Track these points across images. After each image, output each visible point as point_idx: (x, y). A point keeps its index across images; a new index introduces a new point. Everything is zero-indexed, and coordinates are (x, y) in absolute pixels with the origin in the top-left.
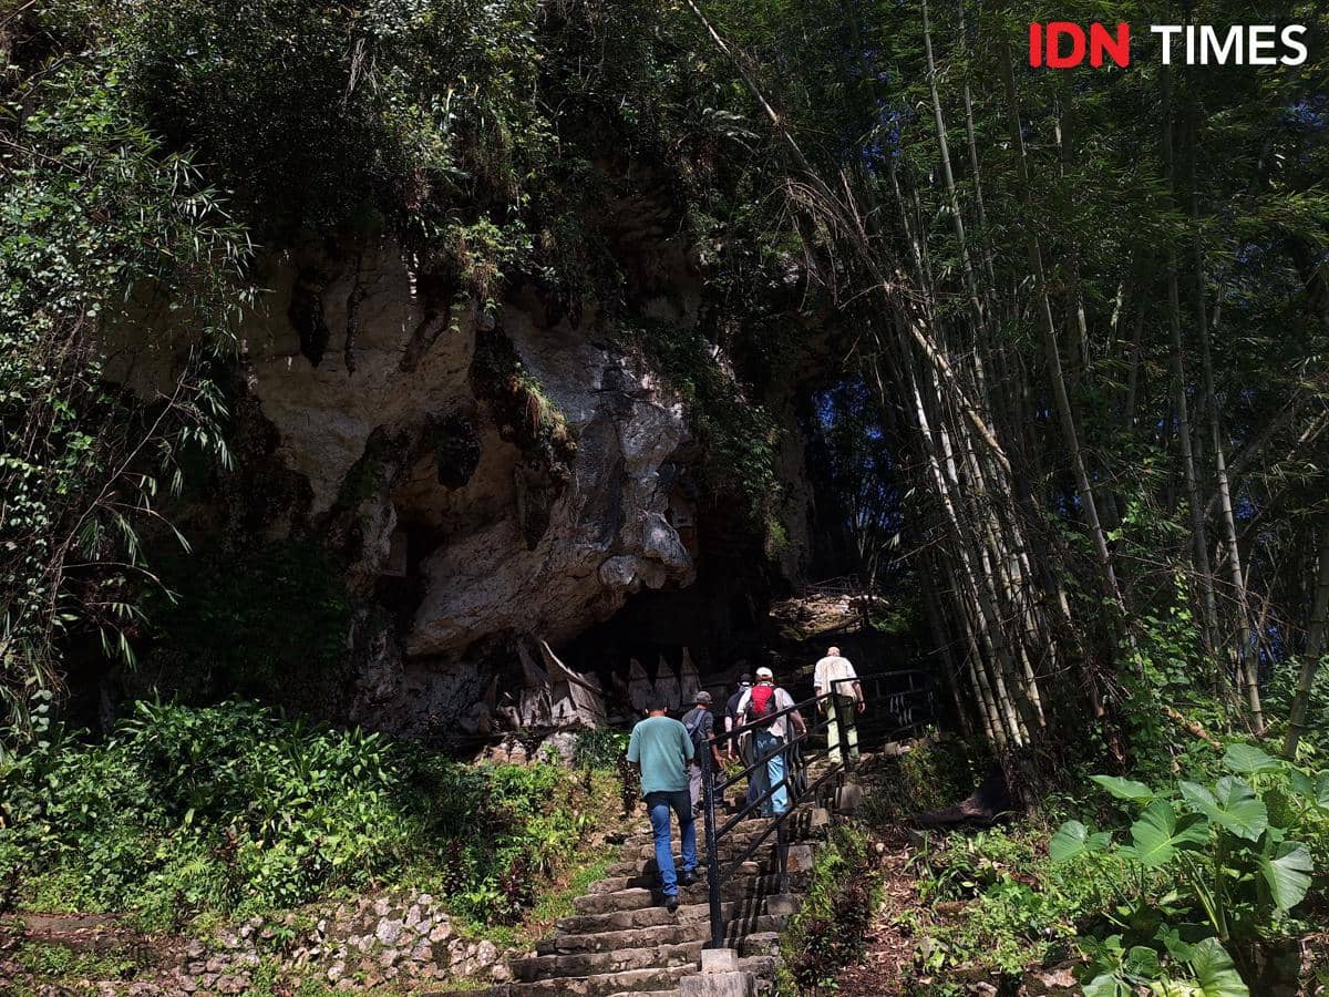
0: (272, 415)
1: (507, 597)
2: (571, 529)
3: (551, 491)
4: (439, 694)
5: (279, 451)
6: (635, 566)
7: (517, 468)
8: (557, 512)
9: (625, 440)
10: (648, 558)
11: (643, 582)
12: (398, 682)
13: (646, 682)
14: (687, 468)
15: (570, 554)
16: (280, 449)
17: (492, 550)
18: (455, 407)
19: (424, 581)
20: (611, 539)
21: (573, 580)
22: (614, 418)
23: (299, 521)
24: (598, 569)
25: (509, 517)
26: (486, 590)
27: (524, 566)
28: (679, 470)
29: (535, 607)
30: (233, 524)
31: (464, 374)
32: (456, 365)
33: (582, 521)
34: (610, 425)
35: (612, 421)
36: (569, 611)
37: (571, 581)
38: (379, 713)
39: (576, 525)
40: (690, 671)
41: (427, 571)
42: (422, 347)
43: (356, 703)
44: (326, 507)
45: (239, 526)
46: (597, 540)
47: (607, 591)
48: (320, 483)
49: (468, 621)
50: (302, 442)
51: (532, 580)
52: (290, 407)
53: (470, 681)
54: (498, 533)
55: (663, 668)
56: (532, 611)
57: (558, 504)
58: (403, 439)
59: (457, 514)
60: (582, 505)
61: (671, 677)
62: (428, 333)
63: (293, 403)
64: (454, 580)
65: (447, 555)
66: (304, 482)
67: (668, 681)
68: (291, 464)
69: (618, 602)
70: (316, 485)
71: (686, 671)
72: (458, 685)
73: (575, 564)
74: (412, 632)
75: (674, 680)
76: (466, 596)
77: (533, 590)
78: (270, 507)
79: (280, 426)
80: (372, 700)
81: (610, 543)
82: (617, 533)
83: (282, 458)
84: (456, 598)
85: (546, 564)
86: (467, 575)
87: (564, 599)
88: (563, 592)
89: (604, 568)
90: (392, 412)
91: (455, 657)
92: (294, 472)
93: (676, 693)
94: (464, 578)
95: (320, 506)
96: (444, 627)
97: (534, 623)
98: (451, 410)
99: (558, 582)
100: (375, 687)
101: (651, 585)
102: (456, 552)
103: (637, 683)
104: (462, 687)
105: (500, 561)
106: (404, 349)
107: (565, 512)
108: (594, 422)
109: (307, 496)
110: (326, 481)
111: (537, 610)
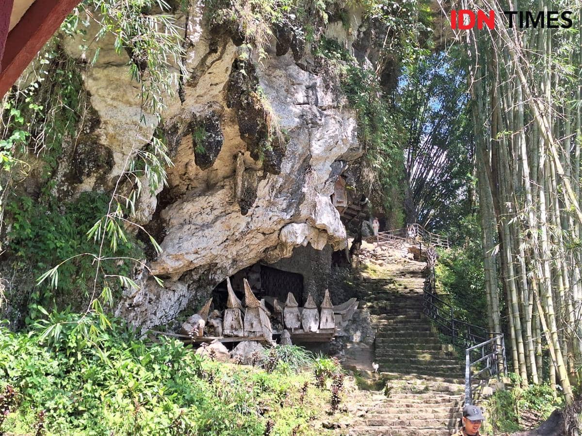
0: (97, 105)
1: (219, 243)
2: (269, 201)
3: (260, 173)
4: (164, 303)
5: (98, 131)
6: (307, 232)
7: (240, 154)
8: (262, 188)
9: (313, 142)
10: (316, 228)
11: (309, 243)
12: (146, 295)
13: (296, 309)
14: (349, 165)
15: (265, 219)
16: (99, 130)
17: (213, 209)
18: (211, 110)
19: (164, 225)
20: (293, 211)
21: (262, 235)
22: (310, 125)
23: (101, 180)
24: (281, 230)
25: (227, 187)
26: (206, 237)
27: (233, 223)
28: (344, 166)
29: (234, 250)
30: (59, 177)
31: (221, 87)
32: (217, 81)
33: (276, 196)
34: (306, 131)
35: (308, 128)
36: (252, 255)
37: (261, 237)
38: (132, 314)
39: (272, 198)
40: (328, 306)
41: (168, 219)
42: (203, 71)
43: (120, 306)
44: (122, 173)
45: (63, 179)
46: (284, 210)
47: (282, 245)
48: (120, 155)
49: (192, 257)
50: (115, 126)
51: (237, 233)
52: (110, 102)
53: (184, 296)
54: (219, 198)
55: (310, 302)
56: (232, 253)
57: (263, 182)
58: (175, 128)
59: (189, 179)
60: (278, 185)
61: (314, 308)
62: (209, 60)
63: (113, 99)
64: (187, 227)
65: (182, 209)
66: (110, 153)
67: (312, 310)
68: (104, 141)
69: (288, 253)
70: (117, 157)
71: (325, 306)
72: (176, 298)
73: (267, 225)
74: (156, 260)
75: (316, 310)
76: (194, 239)
77: (237, 240)
78: (87, 169)
79: (101, 113)
80: (130, 305)
81: (292, 214)
82: (297, 207)
83: (98, 136)
84: (187, 240)
85: (248, 223)
86: (194, 224)
87: (252, 247)
88: (253, 242)
89: (285, 231)
90: (172, 111)
91: (176, 278)
92: (104, 145)
93: (316, 320)
94: (193, 227)
95: (118, 171)
96: (178, 260)
97: (230, 261)
98: (208, 112)
99: (252, 236)
100: (134, 297)
101: (315, 246)
102: (189, 208)
103: (290, 309)
104: (178, 299)
105: (217, 218)
106: (192, 71)
107: (267, 188)
108: (297, 127)
109: (110, 164)
110: (124, 154)
111: (235, 253)
